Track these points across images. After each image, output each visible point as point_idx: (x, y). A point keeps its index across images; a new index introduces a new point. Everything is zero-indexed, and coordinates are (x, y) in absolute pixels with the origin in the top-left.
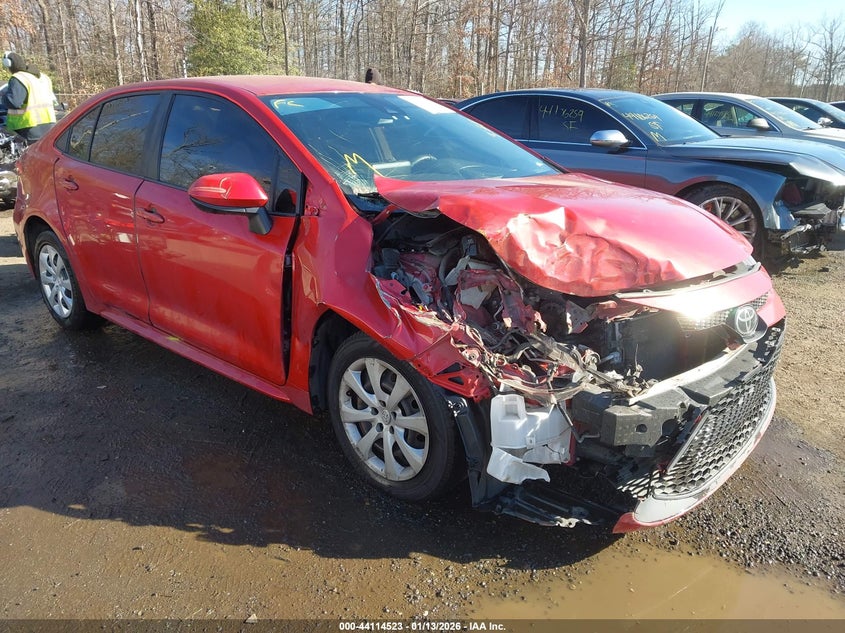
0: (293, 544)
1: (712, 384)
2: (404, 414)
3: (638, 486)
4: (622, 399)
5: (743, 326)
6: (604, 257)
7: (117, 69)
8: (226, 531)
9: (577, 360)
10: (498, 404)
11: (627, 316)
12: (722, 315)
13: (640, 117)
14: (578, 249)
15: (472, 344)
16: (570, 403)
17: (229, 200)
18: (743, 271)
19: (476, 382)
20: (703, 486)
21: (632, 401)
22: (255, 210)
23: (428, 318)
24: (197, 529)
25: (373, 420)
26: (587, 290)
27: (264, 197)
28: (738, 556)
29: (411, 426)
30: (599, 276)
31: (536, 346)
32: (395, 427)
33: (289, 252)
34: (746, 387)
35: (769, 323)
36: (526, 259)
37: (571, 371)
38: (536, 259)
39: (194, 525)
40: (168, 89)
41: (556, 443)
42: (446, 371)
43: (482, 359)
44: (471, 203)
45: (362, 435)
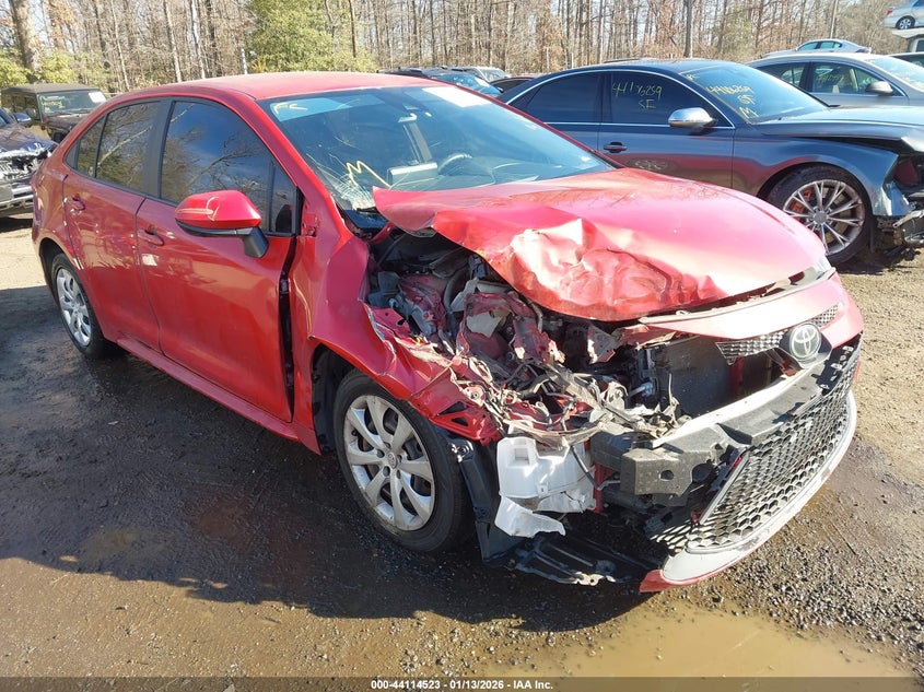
0: (287, 602)
1: (759, 419)
2: (409, 459)
3: (676, 534)
4: (644, 441)
5: (800, 348)
6: (628, 276)
7: (173, 62)
8: (219, 586)
9: (595, 395)
10: (505, 448)
11: (661, 340)
12: (774, 337)
13: (728, 90)
14: (598, 266)
15: (477, 380)
16: (588, 445)
17: (216, 222)
18: (810, 280)
19: (483, 423)
20: (751, 536)
21: (656, 443)
22: (247, 231)
23: (425, 352)
24: (188, 584)
25: (380, 463)
26: (611, 313)
27: (255, 215)
28: (791, 615)
29: (418, 472)
30: (623, 297)
31: (553, 378)
32: (402, 472)
33: (284, 277)
34: (801, 422)
35: (834, 343)
36: (536, 282)
37: (589, 408)
38: (548, 280)
39: (187, 579)
40: (167, 96)
41: (574, 489)
42: (449, 411)
43: (486, 397)
44: (471, 219)
45: (371, 478)
